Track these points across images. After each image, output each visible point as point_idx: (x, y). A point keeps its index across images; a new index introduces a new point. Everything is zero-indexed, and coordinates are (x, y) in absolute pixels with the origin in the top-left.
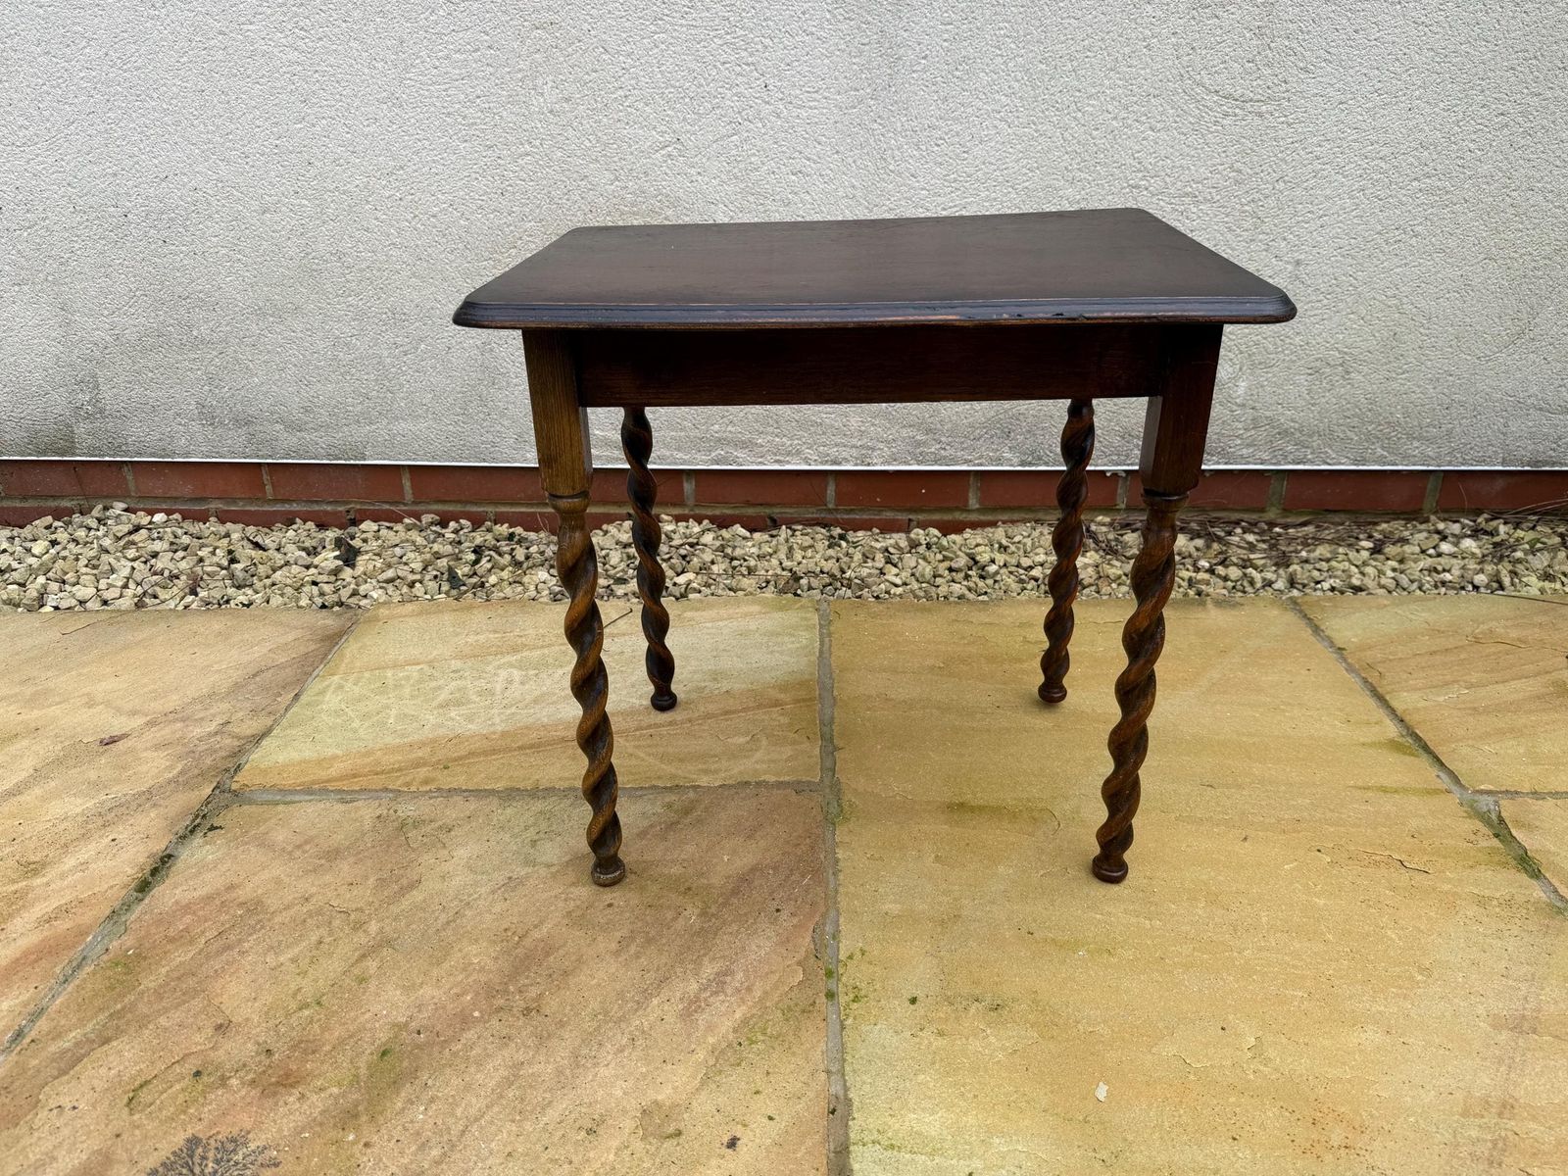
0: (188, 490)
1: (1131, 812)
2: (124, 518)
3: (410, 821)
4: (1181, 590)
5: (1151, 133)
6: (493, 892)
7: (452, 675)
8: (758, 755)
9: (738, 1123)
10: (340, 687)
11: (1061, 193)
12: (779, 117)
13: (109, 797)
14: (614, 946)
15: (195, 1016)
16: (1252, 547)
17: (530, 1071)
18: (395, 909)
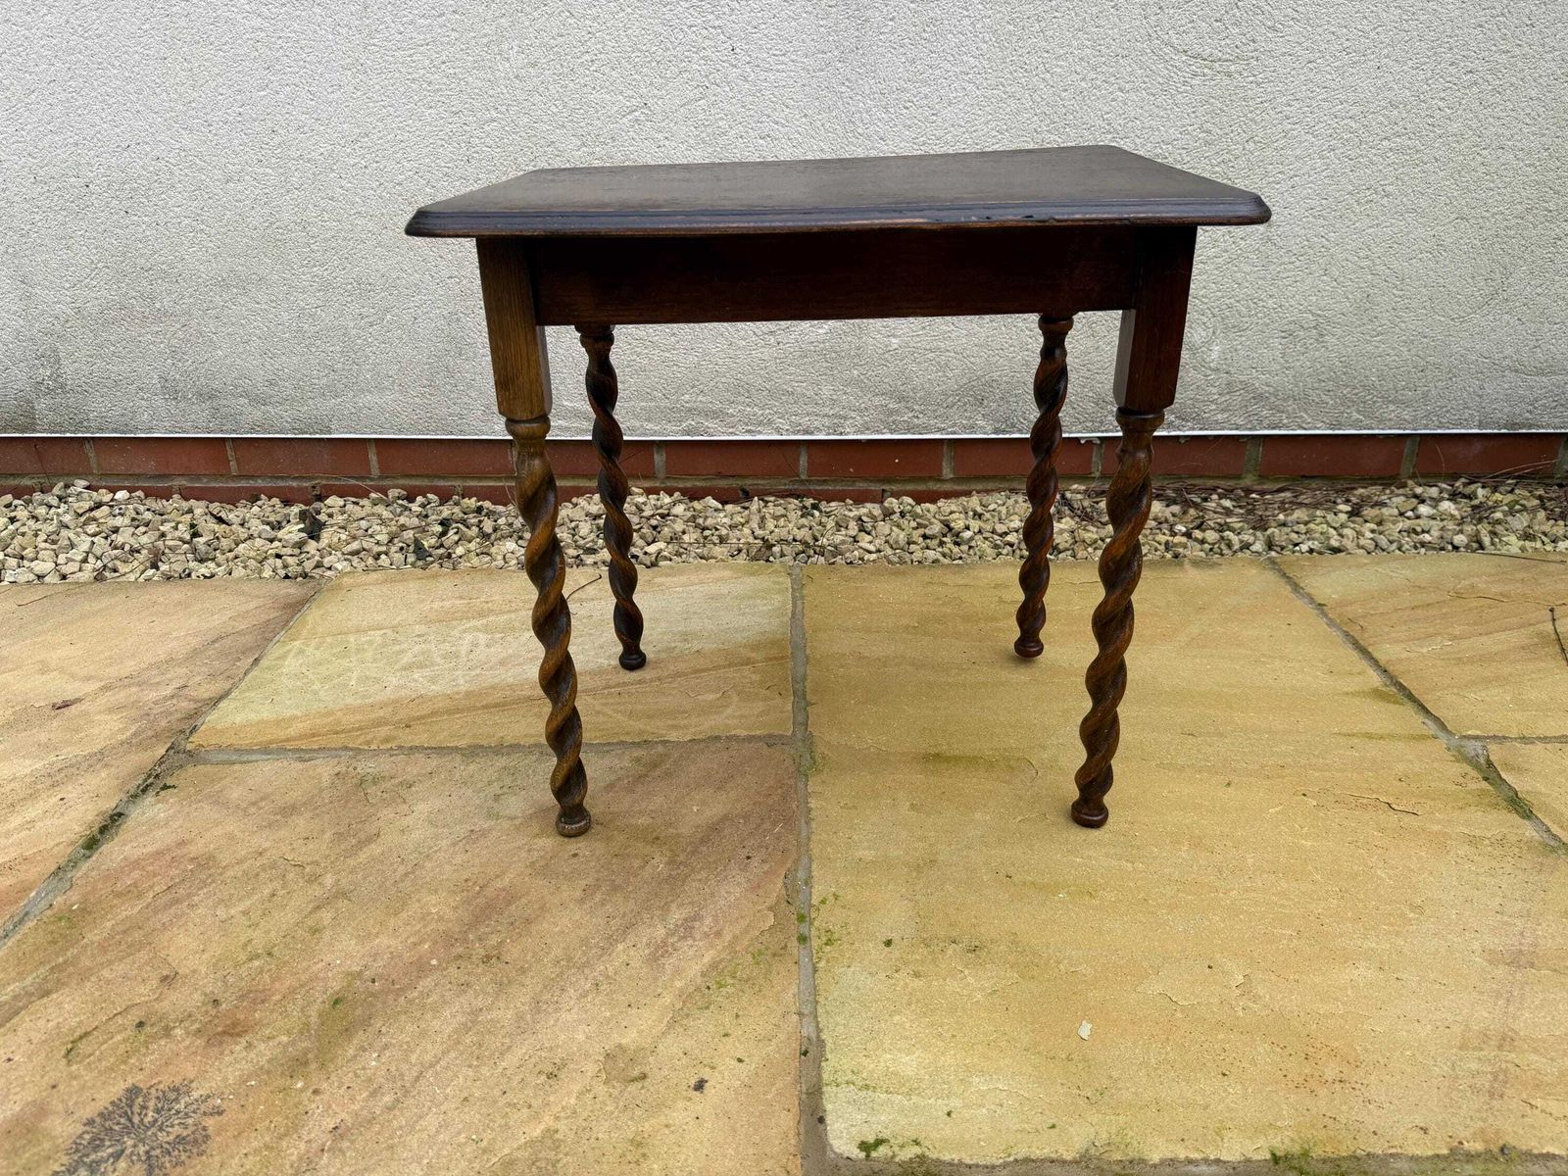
0: (151, 466)
1: (1111, 752)
2: (85, 495)
3: (370, 777)
4: (1158, 553)
5: (1121, 94)
6: (454, 844)
7: (416, 639)
8: (729, 711)
9: (705, 1066)
10: (301, 652)
12: (746, 80)
13: (59, 758)
14: (578, 894)
15: (140, 968)
16: (1228, 512)
17: (489, 1017)
18: (351, 862)
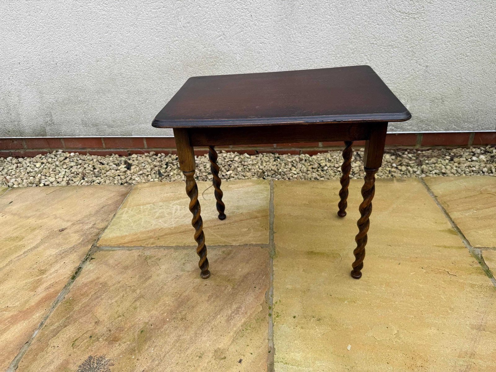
0: (80, 146)
1: (362, 259)
2: (62, 155)
3: (148, 256)
5: (378, 26)
6: (172, 280)
7: (160, 207)
8: (250, 235)
9: (242, 355)
11: (348, 46)
12: (256, 25)
13: (62, 249)
14: (207, 298)
15: (89, 319)
16: (410, 159)
17: (183, 338)
18: (144, 286)
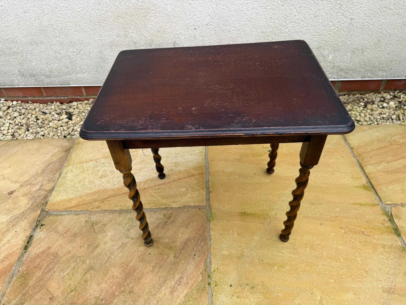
0: (21, 94)
2: (5, 104)
3: (95, 222)
6: (118, 249)
7: (102, 165)
8: (188, 195)
13: (13, 215)
14: (151, 269)
15: (44, 295)
18: (93, 255)
